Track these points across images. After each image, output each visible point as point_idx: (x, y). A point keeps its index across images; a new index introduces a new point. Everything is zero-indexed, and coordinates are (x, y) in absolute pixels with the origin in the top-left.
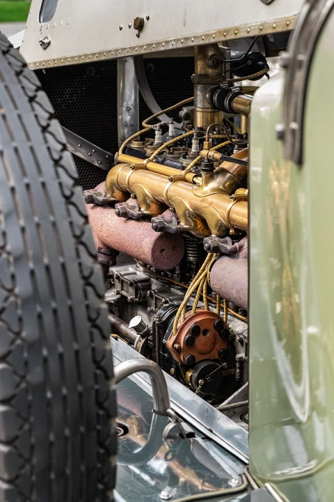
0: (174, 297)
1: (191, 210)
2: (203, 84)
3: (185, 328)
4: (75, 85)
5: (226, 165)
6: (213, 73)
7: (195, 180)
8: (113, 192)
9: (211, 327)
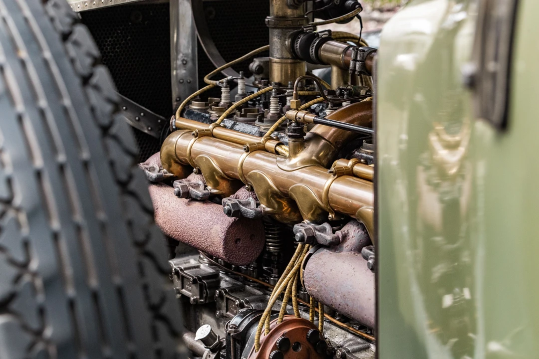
0: (252, 298)
1: (275, 188)
2: (282, 28)
3: (271, 342)
4: (118, 33)
5: (318, 129)
6: (293, 15)
7: (278, 148)
8: (170, 166)
9: (303, 339)
